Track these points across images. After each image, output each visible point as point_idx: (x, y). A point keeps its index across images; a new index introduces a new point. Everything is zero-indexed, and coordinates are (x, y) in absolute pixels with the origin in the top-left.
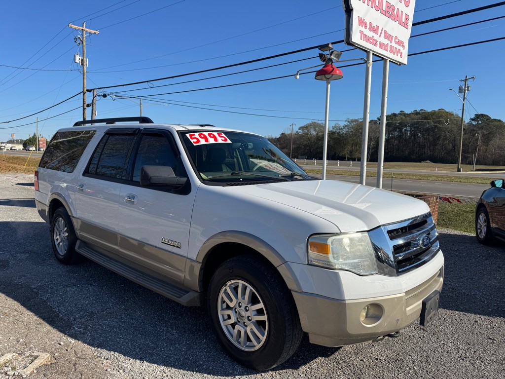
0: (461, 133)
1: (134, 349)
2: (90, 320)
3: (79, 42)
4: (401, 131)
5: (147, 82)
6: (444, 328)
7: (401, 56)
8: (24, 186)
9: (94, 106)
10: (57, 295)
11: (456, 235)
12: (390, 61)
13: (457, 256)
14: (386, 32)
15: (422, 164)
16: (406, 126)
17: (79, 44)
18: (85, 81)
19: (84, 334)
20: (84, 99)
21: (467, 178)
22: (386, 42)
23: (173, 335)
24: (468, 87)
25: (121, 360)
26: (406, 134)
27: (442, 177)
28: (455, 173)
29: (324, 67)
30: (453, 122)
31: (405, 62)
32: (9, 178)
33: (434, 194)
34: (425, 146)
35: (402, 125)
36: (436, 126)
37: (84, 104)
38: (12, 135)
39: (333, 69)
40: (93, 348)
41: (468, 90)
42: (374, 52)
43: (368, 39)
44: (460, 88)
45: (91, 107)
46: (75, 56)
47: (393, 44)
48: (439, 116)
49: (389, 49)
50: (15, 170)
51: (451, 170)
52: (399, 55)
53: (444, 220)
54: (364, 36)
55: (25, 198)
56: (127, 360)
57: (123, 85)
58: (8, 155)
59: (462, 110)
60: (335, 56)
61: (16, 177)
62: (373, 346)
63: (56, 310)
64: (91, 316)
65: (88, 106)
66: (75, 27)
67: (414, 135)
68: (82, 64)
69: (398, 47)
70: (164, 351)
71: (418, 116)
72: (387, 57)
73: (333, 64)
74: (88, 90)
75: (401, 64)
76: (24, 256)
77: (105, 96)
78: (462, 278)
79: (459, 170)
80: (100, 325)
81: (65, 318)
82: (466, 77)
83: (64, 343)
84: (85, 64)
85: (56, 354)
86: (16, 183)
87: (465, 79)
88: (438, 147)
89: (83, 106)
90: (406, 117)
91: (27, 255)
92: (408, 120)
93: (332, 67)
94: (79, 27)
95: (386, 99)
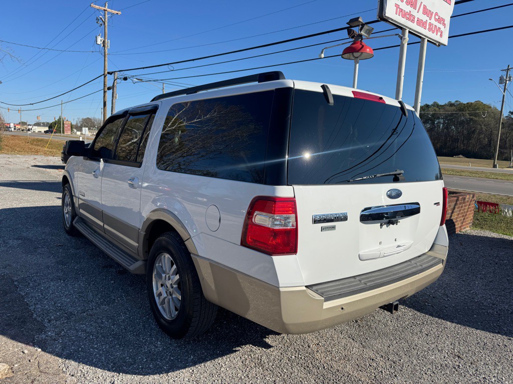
0: (499, 126)
1: (107, 363)
2: (67, 323)
3: (101, 23)
4: (433, 123)
5: (168, 64)
6: (484, 355)
7: (441, 36)
8: (40, 168)
9: (115, 89)
10: (37, 291)
11: (494, 238)
12: (428, 41)
13: (497, 264)
14: (425, 7)
15: (455, 158)
16: (438, 118)
17: (101, 25)
18: (106, 63)
19: (55, 340)
20: (104, 82)
21: (504, 175)
22: (424, 18)
23: (157, 347)
24: (510, 77)
25: (88, 378)
26: (439, 126)
27: (476, 173)
28: (490, 169)
29: (352, 44)
30: (490, 115)
31: (446, 42)
32: (27, 159)
33: (469, 191)
34: (458, 139)
35: (435, 116)
36: (472, 119)
37: (104, 87)
38: (37, 117)
39: (363, 46)
40: (60, 360)
41: (509, 80)
42: (410, 29)
43: (405, 15)
44: (501, 79)
45: (112, 90)
46: (96, 37)
47: (433, 21)
48: (475, 109)
49: (428, 27)
50: (37, 152)
51: (486, 166)
52: (439, 34)
53: (478, 219)
54: (400, 11)
55: (37, 180)
56: (95, 379)
57: (143, 68)
58: (33, 138)
59: (501, 102)
60: (366, 32)
61: (35, 159)
62: (396, 376)
63: (32, 308)
64: (68, 318)
65: (109, 89)
66: (97, 7)
67: (447, 127)
68: (104, 46)
69: (439, 25)
70: (142, 368)
71: (453, 108)
72: (425, 36)
73: (363, 41)
74: (108, 73)
75: (440, 44)
76: (16, 243)
77: (125, 79)
78: (503, 291)
79: (495, 166)
80: (76, 329)
81: (39, 319)
82: (508, 67)
83: (29, 351)
84: (106, 46)
85: (16, 365)
86: (33, 164)
87: (507, 68)
88: (473, 141)
89: (104, 89)
90: (439, 109)
91: (20, 241)
92: (442, 111)
93: (361, 44)
94: (101, 8)
95: (421, 84)
